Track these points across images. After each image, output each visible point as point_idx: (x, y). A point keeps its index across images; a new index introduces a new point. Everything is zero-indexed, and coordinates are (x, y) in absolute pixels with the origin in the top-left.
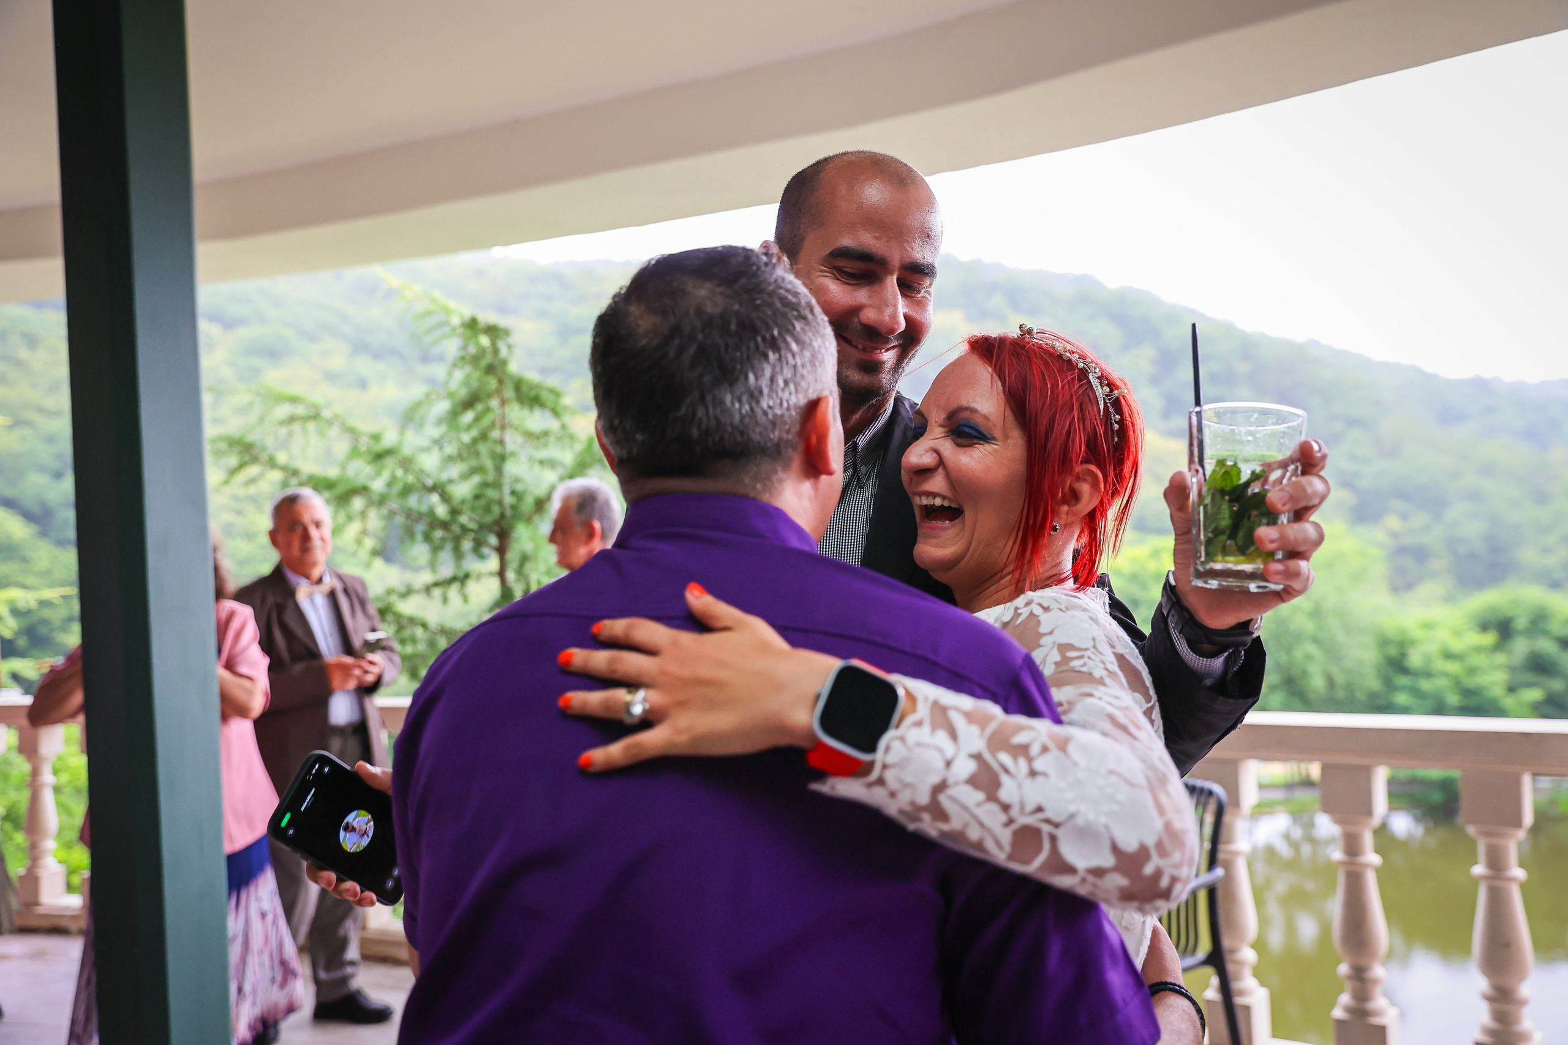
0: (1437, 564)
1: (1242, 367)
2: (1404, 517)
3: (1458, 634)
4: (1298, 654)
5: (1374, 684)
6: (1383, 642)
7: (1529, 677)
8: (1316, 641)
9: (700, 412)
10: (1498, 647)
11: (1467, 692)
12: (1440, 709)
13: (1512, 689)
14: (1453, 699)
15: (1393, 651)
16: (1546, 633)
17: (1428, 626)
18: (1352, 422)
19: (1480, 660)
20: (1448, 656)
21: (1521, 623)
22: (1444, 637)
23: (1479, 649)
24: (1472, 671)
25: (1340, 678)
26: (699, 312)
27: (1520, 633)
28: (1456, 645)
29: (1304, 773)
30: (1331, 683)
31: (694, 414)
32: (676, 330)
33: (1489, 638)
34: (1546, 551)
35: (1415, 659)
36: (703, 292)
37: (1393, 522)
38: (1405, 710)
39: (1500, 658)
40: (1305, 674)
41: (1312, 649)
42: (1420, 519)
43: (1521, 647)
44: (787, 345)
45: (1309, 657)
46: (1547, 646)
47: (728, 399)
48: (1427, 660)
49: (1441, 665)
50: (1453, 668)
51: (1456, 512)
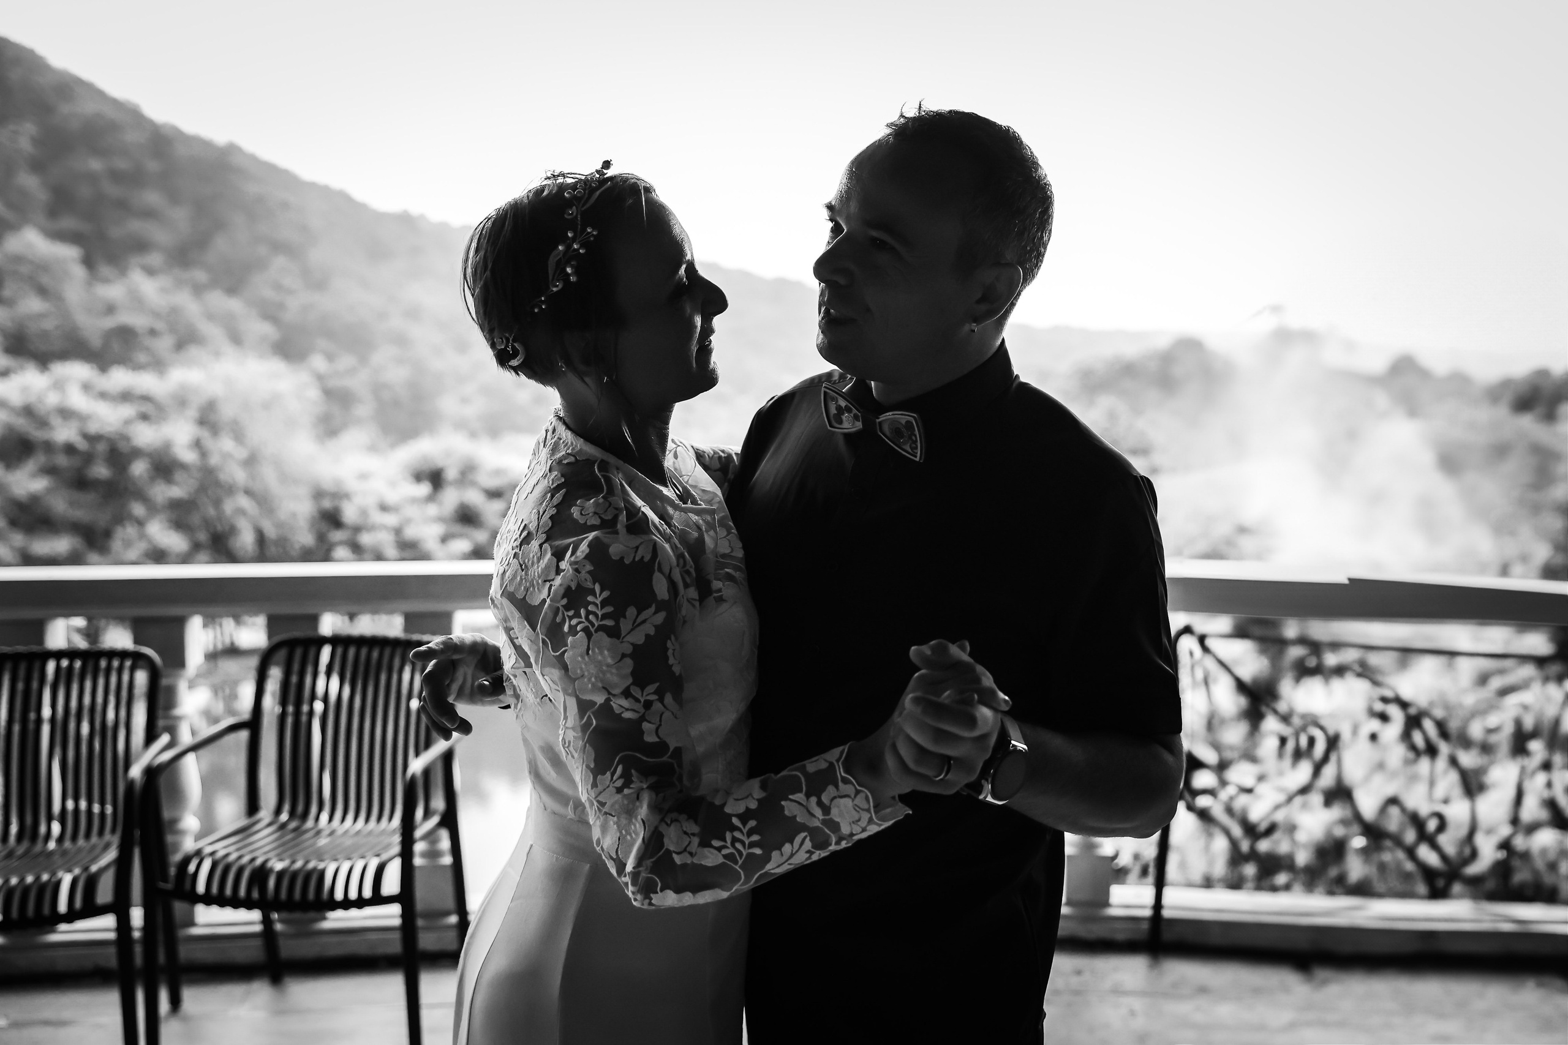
0: (364, 409)
1: (152, 166)
2: (330, 357)
3: (393, 484)
4: (228, 507)
6: (318, 494)
7: (458, 528)
8: (248, 492)
10: (431, 498)
13: (444, 539)
15: (327, 504)
16: (474, 484)
17: (363, 476)
18: (279, 247)
19: (411, 511)
20: (384, 508)
21: (451, 474)
22: (380, 488)
23: (414, 501)
25: (270, 532)
27: (451, 484)
28: (392, 497)
29: (227, 641)
30: (261, 538)
33: (425, 489)
34: (465, 401)
35: (349, 513)
37: (318, 362)
39: (432, 510)
40: (233, 530)
41: (244, 502)
42: (347, 361)
43: (451, 498)
45: (241, 512)
46: (474, 498)
48: (364, 513)
49: (378, 518)
50: (391, 520)
51: (383, 356)
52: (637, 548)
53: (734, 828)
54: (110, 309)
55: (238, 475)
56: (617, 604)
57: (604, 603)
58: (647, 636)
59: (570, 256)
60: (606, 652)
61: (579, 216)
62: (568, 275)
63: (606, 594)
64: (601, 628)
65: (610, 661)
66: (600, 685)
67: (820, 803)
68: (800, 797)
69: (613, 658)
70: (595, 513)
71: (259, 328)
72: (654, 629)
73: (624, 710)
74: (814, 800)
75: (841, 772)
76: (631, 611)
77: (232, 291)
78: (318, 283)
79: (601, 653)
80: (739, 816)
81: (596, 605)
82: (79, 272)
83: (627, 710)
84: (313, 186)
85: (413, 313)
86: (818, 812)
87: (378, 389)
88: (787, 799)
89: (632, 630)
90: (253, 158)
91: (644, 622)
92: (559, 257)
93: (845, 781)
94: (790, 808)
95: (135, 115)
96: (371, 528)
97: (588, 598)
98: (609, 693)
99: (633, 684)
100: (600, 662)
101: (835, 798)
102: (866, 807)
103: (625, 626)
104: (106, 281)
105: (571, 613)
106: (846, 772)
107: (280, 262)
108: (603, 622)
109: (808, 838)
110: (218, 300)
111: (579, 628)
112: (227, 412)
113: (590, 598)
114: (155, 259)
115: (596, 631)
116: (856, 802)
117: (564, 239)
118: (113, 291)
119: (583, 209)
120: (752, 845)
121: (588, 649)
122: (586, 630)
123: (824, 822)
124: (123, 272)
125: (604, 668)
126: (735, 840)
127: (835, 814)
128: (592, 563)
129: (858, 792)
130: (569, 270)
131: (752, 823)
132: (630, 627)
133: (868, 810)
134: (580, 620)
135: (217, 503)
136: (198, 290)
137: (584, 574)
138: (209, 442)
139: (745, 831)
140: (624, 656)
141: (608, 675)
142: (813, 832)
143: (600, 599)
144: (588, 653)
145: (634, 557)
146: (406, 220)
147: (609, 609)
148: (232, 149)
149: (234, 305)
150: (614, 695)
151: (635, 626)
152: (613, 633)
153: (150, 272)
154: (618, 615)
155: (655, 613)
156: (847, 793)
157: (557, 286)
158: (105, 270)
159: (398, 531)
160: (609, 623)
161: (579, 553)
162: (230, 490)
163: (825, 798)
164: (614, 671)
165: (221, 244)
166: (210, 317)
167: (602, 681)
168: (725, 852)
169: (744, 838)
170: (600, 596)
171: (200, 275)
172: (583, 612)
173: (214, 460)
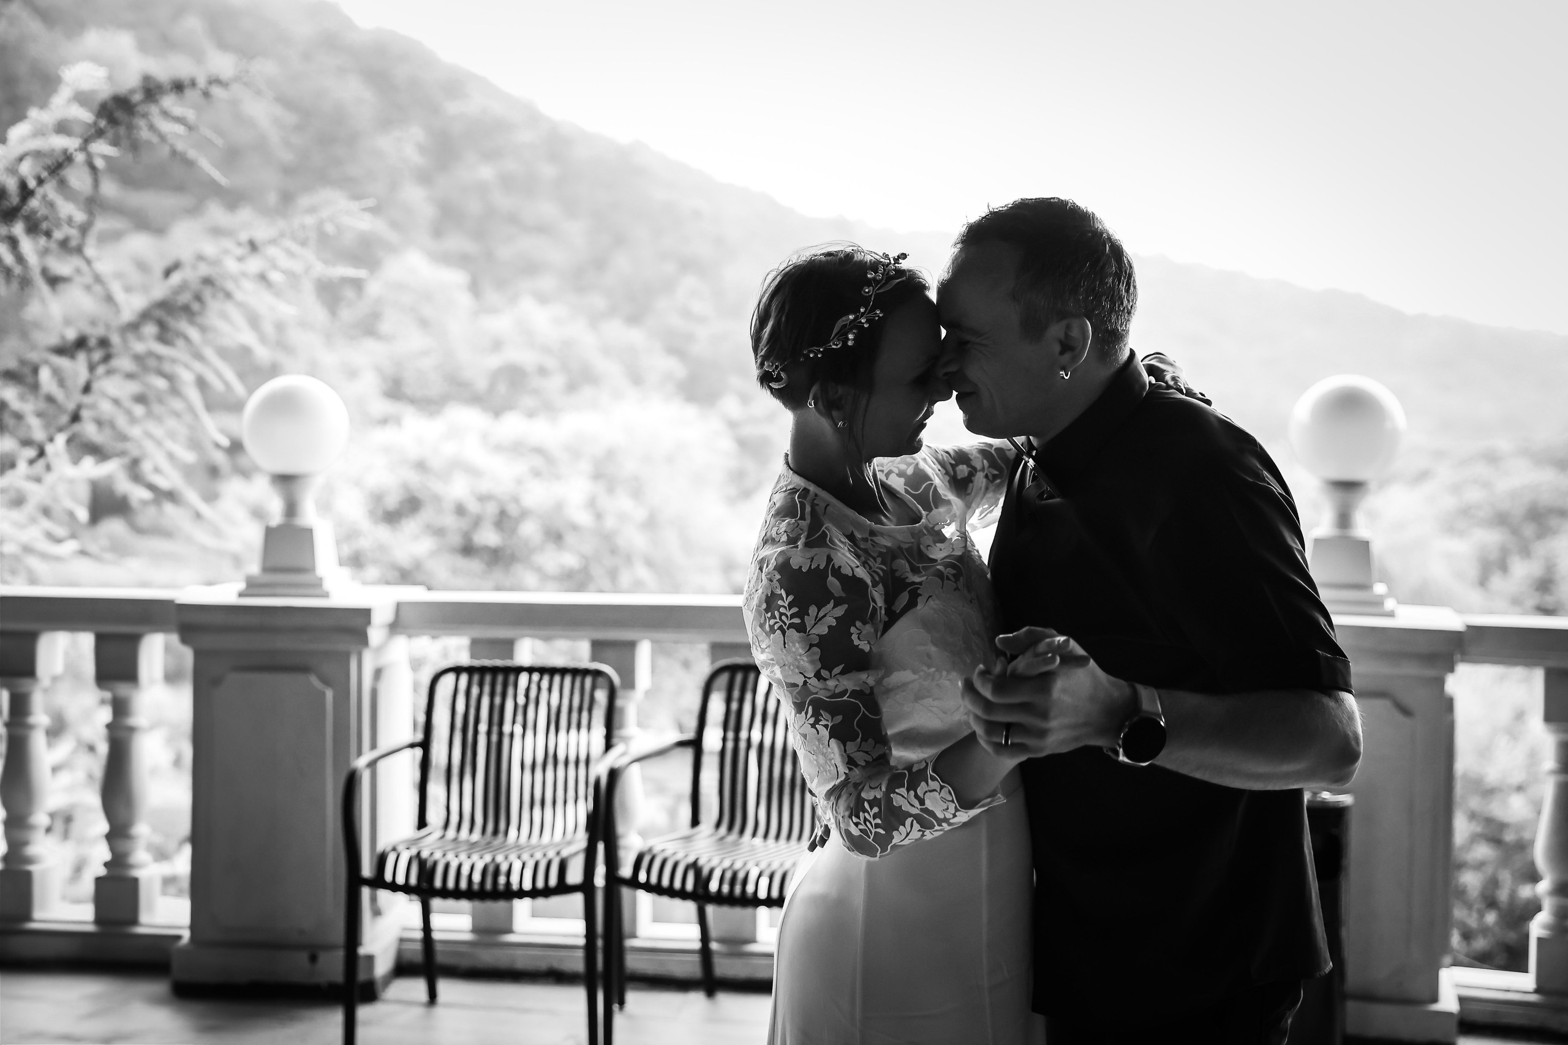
52: (812, 559)
53: (865, 811)
54: (497, 345)
56: (801, 605)
57: (791, 605)
58: (830, 627)
59: (855, 325)
60: (797, 645)
61: (873, 297)
62: (848, 339)
63: (791, 598)
64: (791, 626)
65: (801, 651)
66: (797, 671)
67: (916, 796)
68: (903, 791)
69: (803, 648)
70: (785, 532)
71: (663, 363)
72: (834, 620)
73: (818, 690)
74: (912, 793)
75: (930, 772)
76: (813, 610)
77: (634, 319)
78: (733, 308)
79: (794, 645)
80: (868, 801)
81: (785, 607)
82: (464, 301)
83: (821, 689)
86: (916, 803)
88: (895, 792)
89: (815, 624)
90: (661, 157)
91: (825, 616)
92: (846, 323)
93: (933, 779)
94: (897, 800)
95: (530, 113)
97: (778, 603)
98: (805, 677)
99: (822, 668)
100: (794, 653)
101: (926, 792)
102: (951, 799)
103: (809, 621)
104: (493, 311)
105: (769, 615)
106: (934, 771)
107: (689, 282)
108: (792, 621)
109: (915, 821)
110: (617, 331)
111: (776, 628)
113: (780, 602)
114: (547, 283)
115: (788, 629)
116: (941, 796)
117: (855, 311)
118: (501, 324)
119: (877, 292)
120: (877, 826)
121: (785, 643)
122: (781, 628)
123: (921, 810)
124: (513, 299)
125: (798, 657)
126: (865, 820)
127: (928, 804)
128: (780, 573)
129: (942, 787)
130: (851, 336)
131: (876, 810)
132: (813, 622)
133: (953, 801)
134: (776, 620)
136: (595, 320)
137: (776, 584)
138: (605, 502)
139: (872, 814)
140: (811, 646)
141: (802, 663)
142: (917, 817)
143: (787, 603)
144: (785, 647)
145: (811, 565)
147: (795, 610)
149: (635, 336)
150: (809, 678)
151: (818, 620)
152: (801, 628)
153: (543, 299)
154: (802, 614)
155: (834, 608)
156: (935, 788)
157: (837, 345)
158: (492, 297)
160: (797, 621)
161: (770, 566)
163: (920, 792)
164: (805, 659)
166: (608, 351)
167: (798, 667)
168: (860, 827)
169: (871, 820)
170: (786, 600)
171: (598, 301)
172: (777, 614)
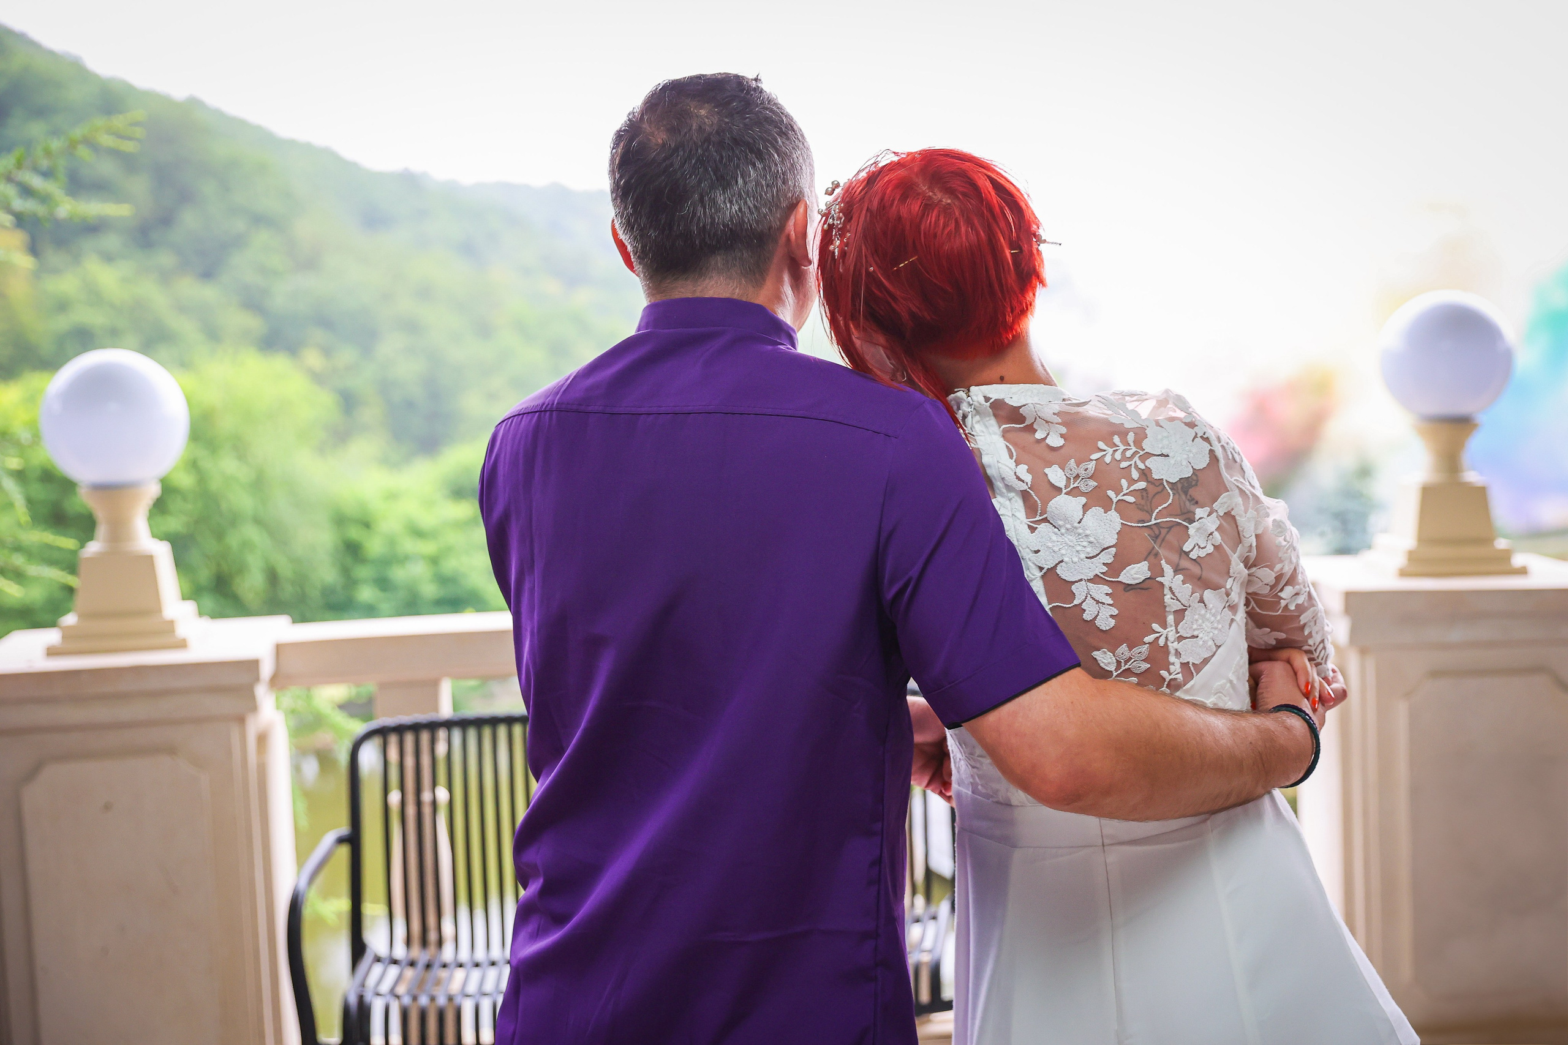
0: (371, 413)
2: (327, 352)
3: (429, 504)
4: (233, 540)
5: (327, 574)
6: (340, 520)
8: (258, 521)
9: (700, 211)
11: (443, 580)
12: (412, 606)
14: (429, 590)
15: (348, 533)
17: (392, 496)
18: (260, 220)
19: (453, 538)
20: (418, 533)
22: (411, 509)
23: (456, 523)
24: (447, 551)
25: (285, 569)
26: (700, 129)
28: (427, 519)
30: (273, 577)
31: (694, 214)
32: (680, 146)
35: (374, 546)
36: (703, 112)
38: (370, 611)
40: (242, 569)
41: (251, 533)
42: (347, 355)
44: (771, 155)
45: (248, 545)
47: (720, 199)
48: (392, 542)
49: (409, 545)
50: (428, 548)
51: (390, 346)
54: (62, 306)
55: (243, 501)
71: (238, 320)
77: (208, 274)
78: (309, 263)
82: (24, 261)
84: (292, 144)
85: (425, 293)
87: (385, 387)
90: (219, 114)
95: (77, 68)
96: (404, 559)
104: (56, 271)
107: (262, 237)
110: (190, 289)
112: (226, 424)
114: (111, 241)
118: (66, 284)
124: (77, 259)
135: (220, 535)
136: (165, 278)
138: (207, 464)
146: (409, 181)
148: (194, 103)
149: (207, 293)
153: (108, 258)
158: (54, 257)
159: (434, 561)
162: (235, 520)
165: (189, 220)
166: (182, 309)
171: (165, 259)
173: (215, 485)
